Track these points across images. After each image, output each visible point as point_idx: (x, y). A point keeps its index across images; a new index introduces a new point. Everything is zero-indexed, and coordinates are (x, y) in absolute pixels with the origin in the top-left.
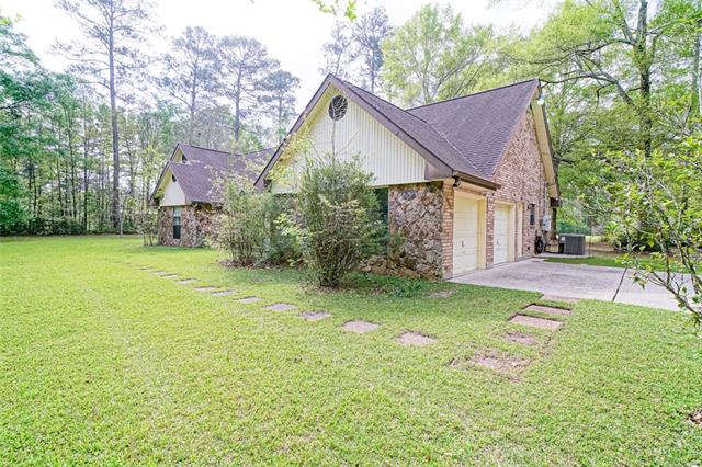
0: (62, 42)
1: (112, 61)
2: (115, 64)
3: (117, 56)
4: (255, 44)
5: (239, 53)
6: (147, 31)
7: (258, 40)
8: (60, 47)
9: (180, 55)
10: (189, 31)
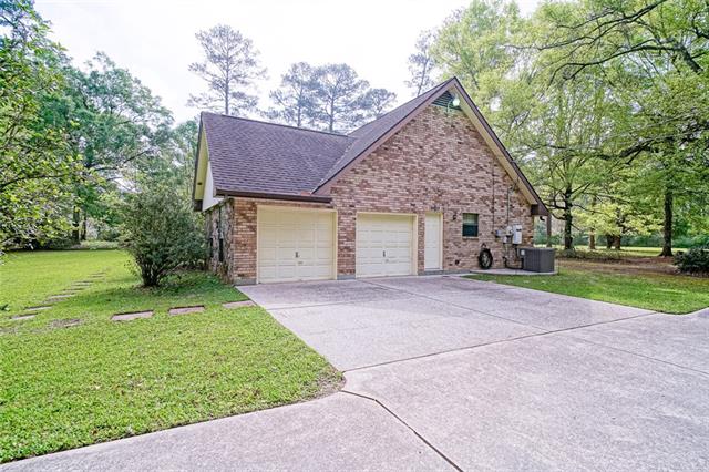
0: (195, 95)
1: (227, 105)
2: (230, 106)
3: (232, 100)
4: (345, 68)
5: (332, 79)
6: (254, 75)
7: (348, 65)
8: (193, 100)
9: (287, 89)
10: (295, 67)
